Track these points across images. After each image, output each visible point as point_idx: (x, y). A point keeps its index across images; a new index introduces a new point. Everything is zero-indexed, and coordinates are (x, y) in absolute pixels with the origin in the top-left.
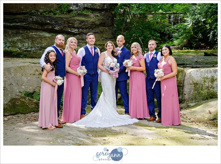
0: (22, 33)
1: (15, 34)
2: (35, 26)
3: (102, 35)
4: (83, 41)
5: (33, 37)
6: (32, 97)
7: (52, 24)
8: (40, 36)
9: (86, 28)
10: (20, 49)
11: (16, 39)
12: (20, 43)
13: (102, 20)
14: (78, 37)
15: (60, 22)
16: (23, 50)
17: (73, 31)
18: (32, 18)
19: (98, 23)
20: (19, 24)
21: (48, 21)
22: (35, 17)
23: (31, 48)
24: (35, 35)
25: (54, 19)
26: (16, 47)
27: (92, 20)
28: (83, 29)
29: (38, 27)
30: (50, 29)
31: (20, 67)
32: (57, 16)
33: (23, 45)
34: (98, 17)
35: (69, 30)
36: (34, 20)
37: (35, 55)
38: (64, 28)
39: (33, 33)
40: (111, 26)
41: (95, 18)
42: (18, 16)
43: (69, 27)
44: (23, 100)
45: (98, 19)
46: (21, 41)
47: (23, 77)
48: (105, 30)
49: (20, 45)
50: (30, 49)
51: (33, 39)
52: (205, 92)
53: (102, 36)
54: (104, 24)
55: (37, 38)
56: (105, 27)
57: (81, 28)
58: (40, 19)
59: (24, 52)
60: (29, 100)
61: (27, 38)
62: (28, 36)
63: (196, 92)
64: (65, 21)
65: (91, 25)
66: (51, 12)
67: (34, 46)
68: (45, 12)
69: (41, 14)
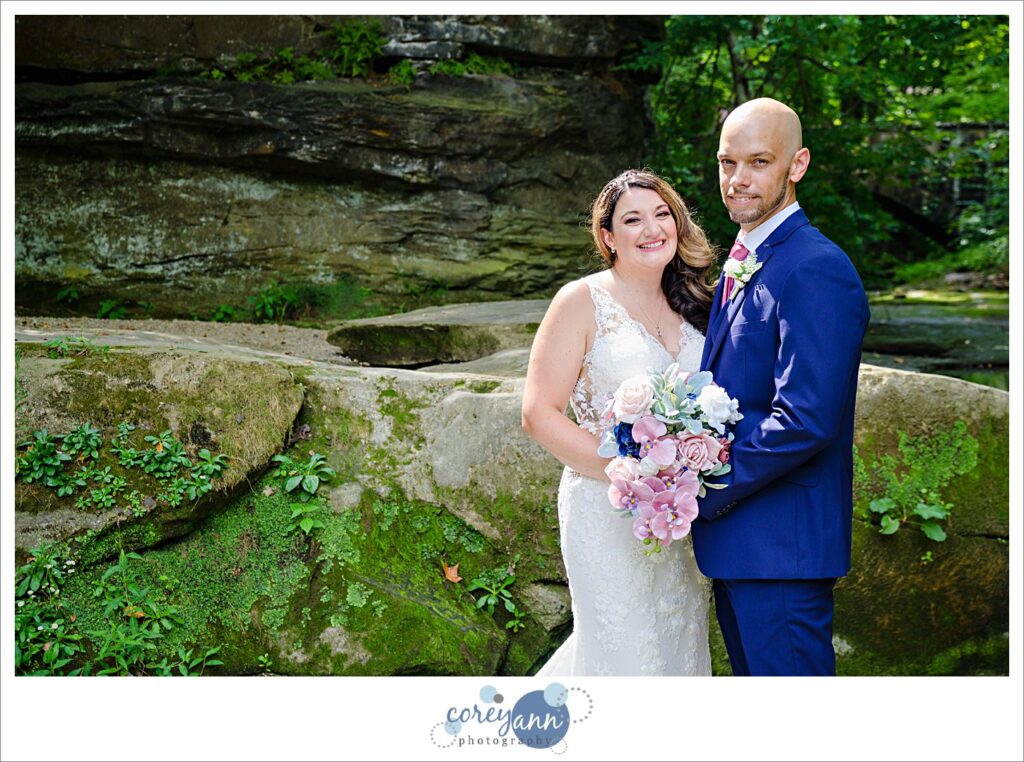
0: (118, 183)
1: (81, 184)
2: (187, 142)
3: (569, 196)
4: (453, 228)
5: (175, 204)
7: (274, 131)
8: (215, 195)
9: (474, 157)
10: (103, 267)
11: (83, 211)
12: (108, 232)
13: (563, 112)
14: (426, 205)
15: (318, 120)
16: (121, 273)
17: (397, 173)
18: (161, 94)
19: (541, 126)
20: (94, 129)
21: (254, 114)
22: (180, 92)
23: (167, 260)
24: (186, 189)
25: (289, 102)
26: (80, 256)
27: (508, 110)
28: (453, 158)
29: (202, 147)
30: (270, 156)
32: (311, 84)
33: (124, 245)
34: (544, 93)
35: (377, 167)
36: (177, 107)
37: (184, 298)
38: (343, 153)
39: (180, 183)
41: (525, 100)
42: (91, 87)
43: (374, 145)
45: (544, 108)
46: (112, 226)
48: (585, 172)
49: (103, 246)
50: (158, 269)
51: (176, 215)
53: (570, 203)
54: (582, 134)
55: (201, 210)
56: (588, 151)
57: (441, 152)
58: (205, 101)
59: (124, 283)
61: (142, 209)
62: (154, 195)
64: (347, 112)
65: (502, 136)
66: (281, 66)
67: (183, 250)
68: (247, 67)
69: (230, 75)
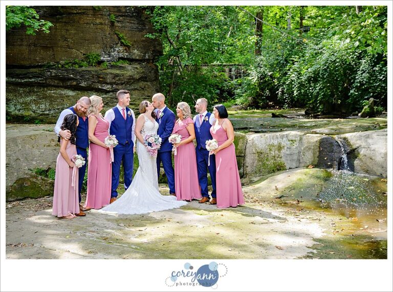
0: (37, 92)
1: (28, 92)
2: (55, 82)
3: (143, 92)
5: (51, 97)
6: (47, 176)
7: (77, 79)
8: (61, 94)
9: (122, 84)
10: (34, 112)
11: (28, 99)
12: (35, 104)
13: (142, 73)
14: (111, 95)
15: (86, 77)
16: (39, 113)
17: (104, 88)
18: (49, 71)
19: (137, 77)
20: (33, 80)
21: (72, 76)
22: (54, 71)
23: (50, 110)
24: (54, 93)
25: (79, 73)
26: (28, 110)
27: (129, 73)
28: (117, 84)
29: (58, 83)
30: (75, 85)
31: (30, 136)
32: (84, 68)
33: (39, 107)
34: (138, 69)
35: (100, 87)
36: (53, 74)
37: (54, 119)
38: (92, 84)
39: (52, 92)
40: (154, 80)
41: (133, 71)
42: (32, 70)
43: (99, 82)
44: (34, 180)
45: (138, 72)
46: (36, 102)
47: (34, 150)
48: (146, 86)
49: (34, 107)
50: (48, 112)
51: (51, 99)
52: (270, 163)
53: (143, 94)
54: (146, 78)
55: (57, 98)
56: (147, 81)
57: (115, 83)
58: (60, 73)
59: (39, 116)
60: (43, 180)
61: (43, 98)
62: (46, 95)
63: (260, 163)
64: (93, 75)
65: (129, 79)
66: (75, 63)
67: (53, 107)
68: (67, 64)
69: (63, 66)
